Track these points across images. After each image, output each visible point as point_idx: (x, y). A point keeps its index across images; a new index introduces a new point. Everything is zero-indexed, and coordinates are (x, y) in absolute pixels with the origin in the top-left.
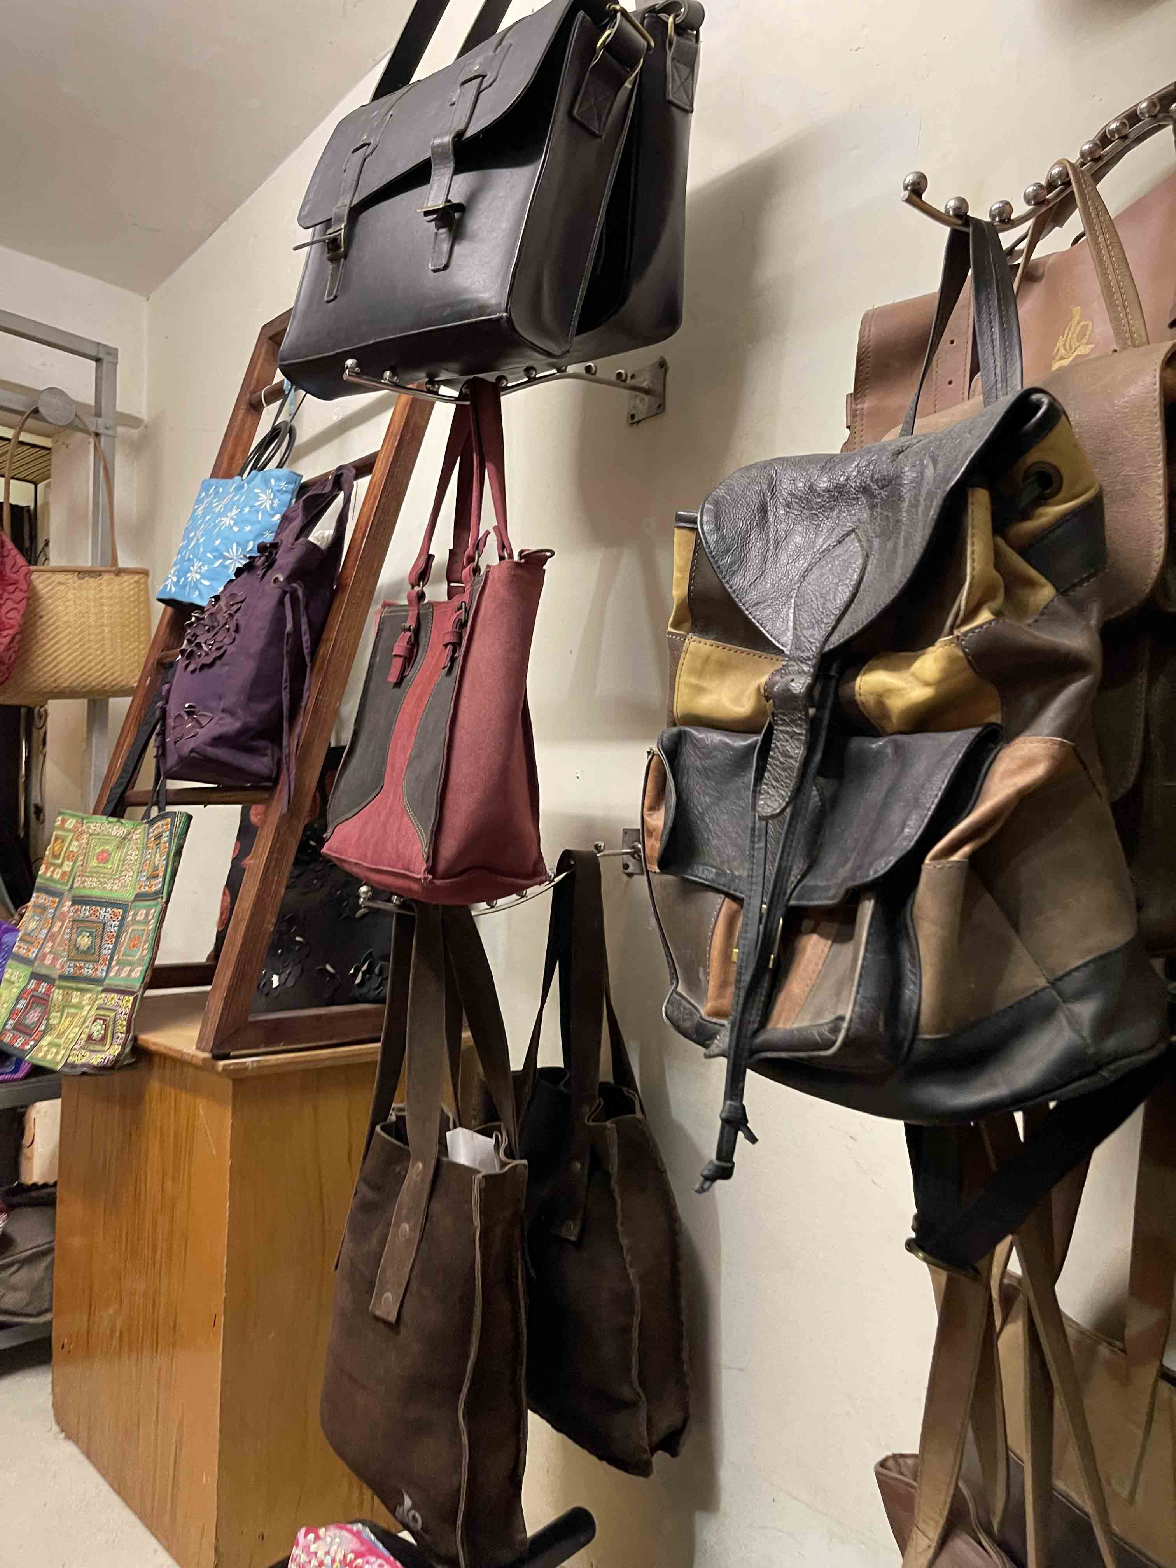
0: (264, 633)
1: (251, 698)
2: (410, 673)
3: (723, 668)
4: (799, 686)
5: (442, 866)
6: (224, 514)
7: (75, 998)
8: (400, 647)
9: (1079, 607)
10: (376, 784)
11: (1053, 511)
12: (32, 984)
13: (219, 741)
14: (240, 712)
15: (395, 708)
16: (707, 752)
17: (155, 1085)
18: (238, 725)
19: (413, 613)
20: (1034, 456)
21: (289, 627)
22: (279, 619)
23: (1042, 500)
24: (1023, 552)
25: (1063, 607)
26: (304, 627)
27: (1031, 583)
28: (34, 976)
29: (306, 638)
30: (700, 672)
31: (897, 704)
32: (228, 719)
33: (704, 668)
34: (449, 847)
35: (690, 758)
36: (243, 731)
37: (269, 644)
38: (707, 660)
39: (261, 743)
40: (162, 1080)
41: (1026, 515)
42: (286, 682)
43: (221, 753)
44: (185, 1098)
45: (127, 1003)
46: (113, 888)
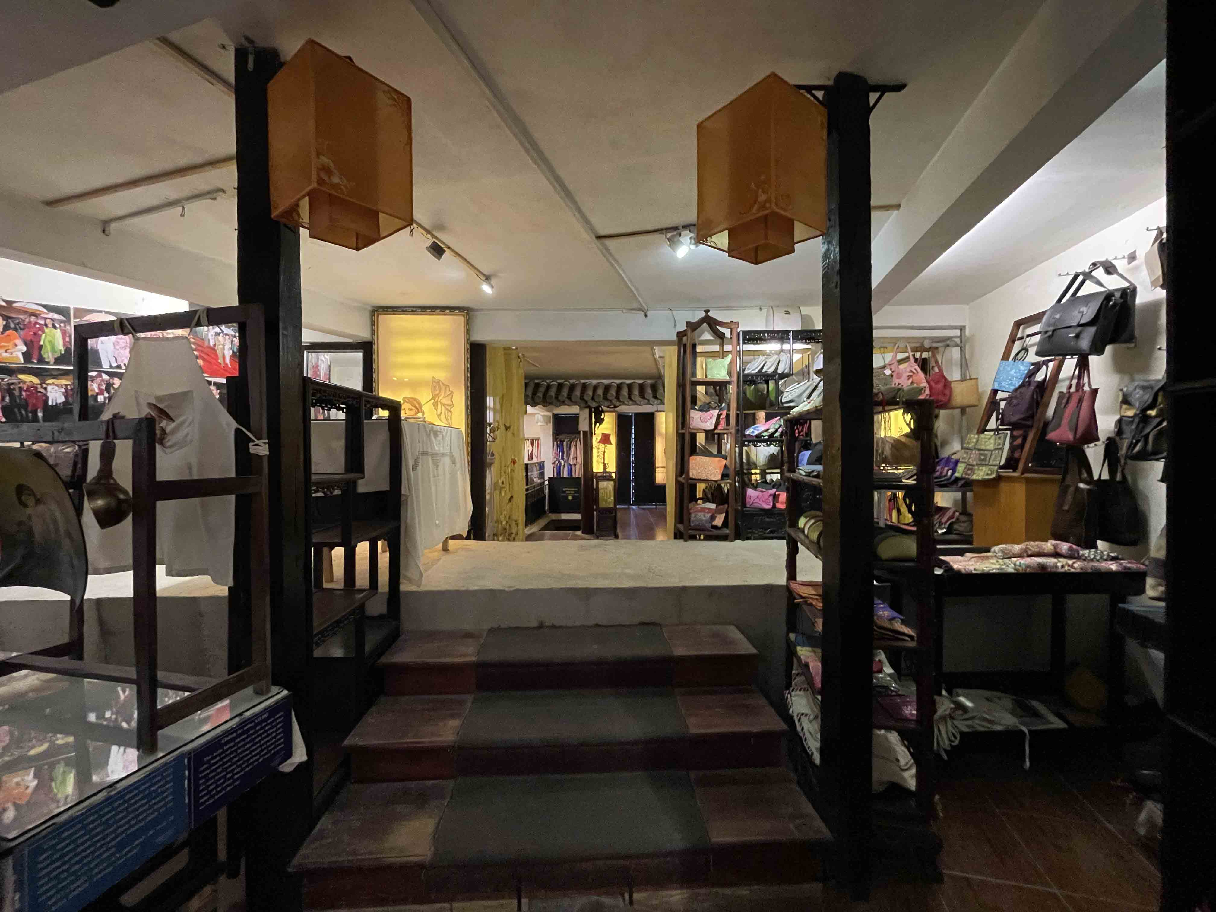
0: (1029, 399)
1: (1027, 411)
2: (1067, 406)
3: (1129, 410)
4: (1138, 412)
5: (1076, 439)
6: (1011, 371)
7: (981, 468)
10: (1059, 426)
12: (967, 466)
13: (1021, 418)
14: (1025, 414)
15: (1063, 411)
16: (1125, 420)
17: (1003, 483)
19: (1067, 395)
21: (1036, 398)
22: (1033, 396)
26: (1039, 397)
29: (1039, 399)
30: (1125, 410)
31: (1151, 415)
32: (1023, 414)
34: (1078, 436)
35: (1123, 422)
36: (1025, 417)
37: (1031, 401)
38: (1126, 408)
39: (1030, 419)
40: (1005, 481)
42: (1035, 408)
43: (1021, 420)
44: (1012, 484)
45: (996, 468)
46: (988, 448)
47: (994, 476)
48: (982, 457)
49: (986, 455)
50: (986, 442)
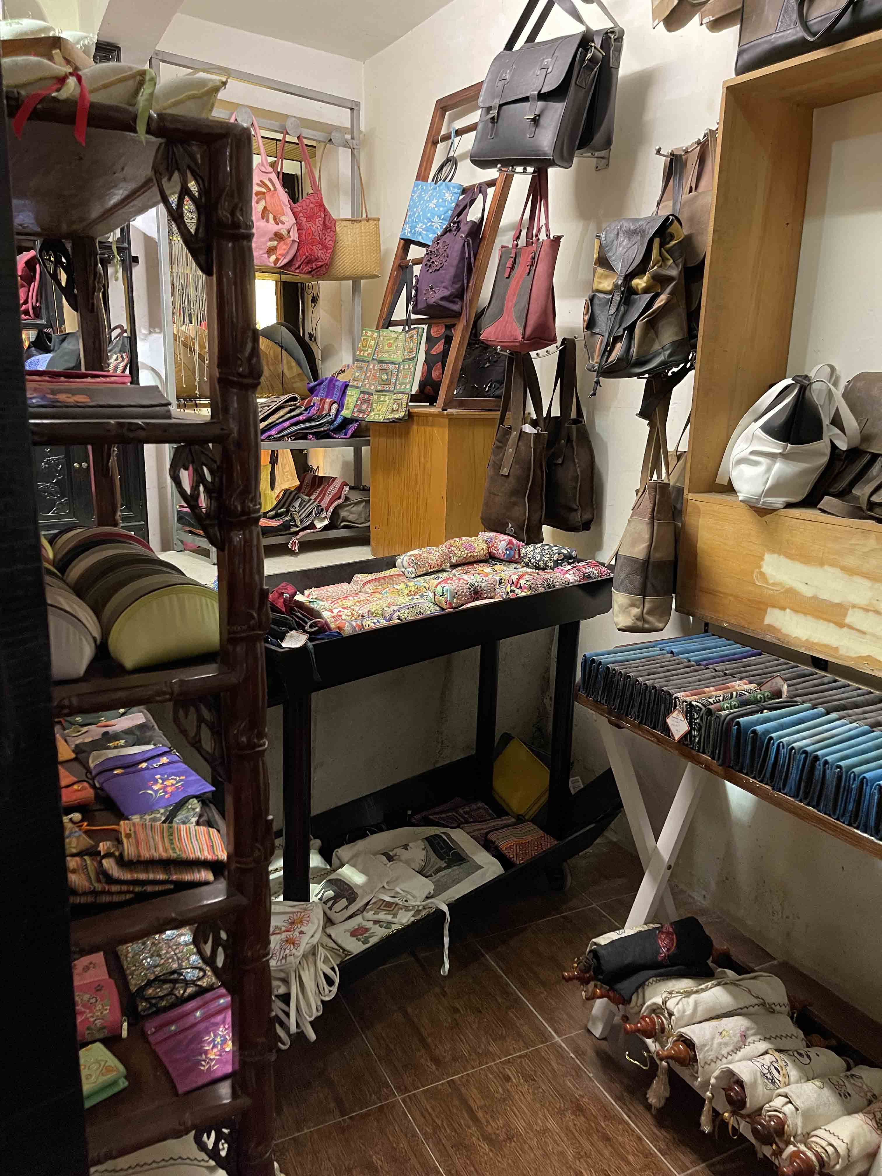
0: (458, 258)
1: (454, 283)
2: (512, 274)
3: (606, 277)
4: (620, 282)
5: (526, 337)
6: (430, 201)
7: (382, 398)
8: (509, 264)
9: (677, 266)
10: (501, 313)
11: (673, 243)
12: (362, 396)
13: (443, 299)
14: (450, 288)
15: (507, 286)
16: (600, 299)
17: (415, 427)
18: (449, 293)
19: (514, 251)
20: (669, 230)
21: (467, 255)
22: (463, 252)
23: (671, 240)
24: (667, 252)
25: (673, 265)
26: (472, 255)
27: (668, 259)
28: (362, 392)
29: (472, 259)
30: (600, 278)
31: (640, 287)
32: (446, 290)
33: (602, 276)
34: (529, 330)
35: (596, 301)
36: (450, 295)
37: (459, 262)
38: (602, 274)
39: (457, 300)
40: (418, 425)
41: (668, 243)
42: (465, 277)
43: (443, 303)
44: (428, 429)
45: (406, 397)
46: (394, 357)
47: (401, 414)
48: (385, 377)
49: (389, 373)
50: (390, 345)
